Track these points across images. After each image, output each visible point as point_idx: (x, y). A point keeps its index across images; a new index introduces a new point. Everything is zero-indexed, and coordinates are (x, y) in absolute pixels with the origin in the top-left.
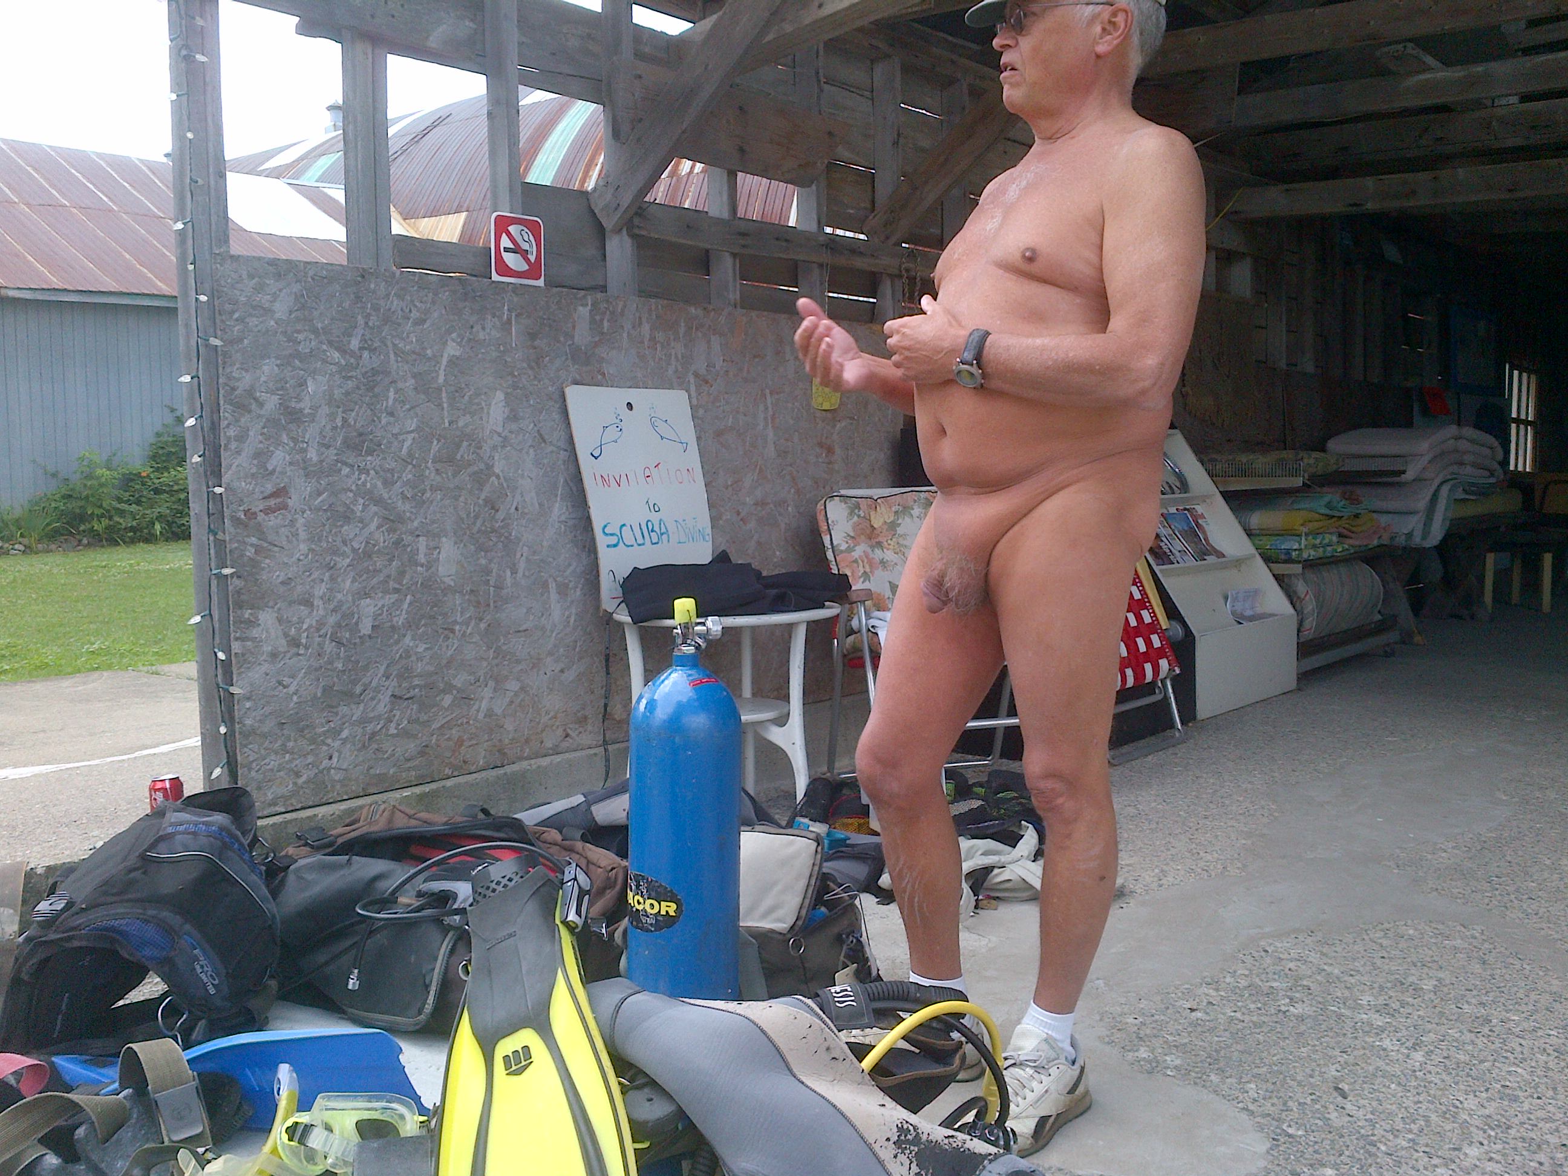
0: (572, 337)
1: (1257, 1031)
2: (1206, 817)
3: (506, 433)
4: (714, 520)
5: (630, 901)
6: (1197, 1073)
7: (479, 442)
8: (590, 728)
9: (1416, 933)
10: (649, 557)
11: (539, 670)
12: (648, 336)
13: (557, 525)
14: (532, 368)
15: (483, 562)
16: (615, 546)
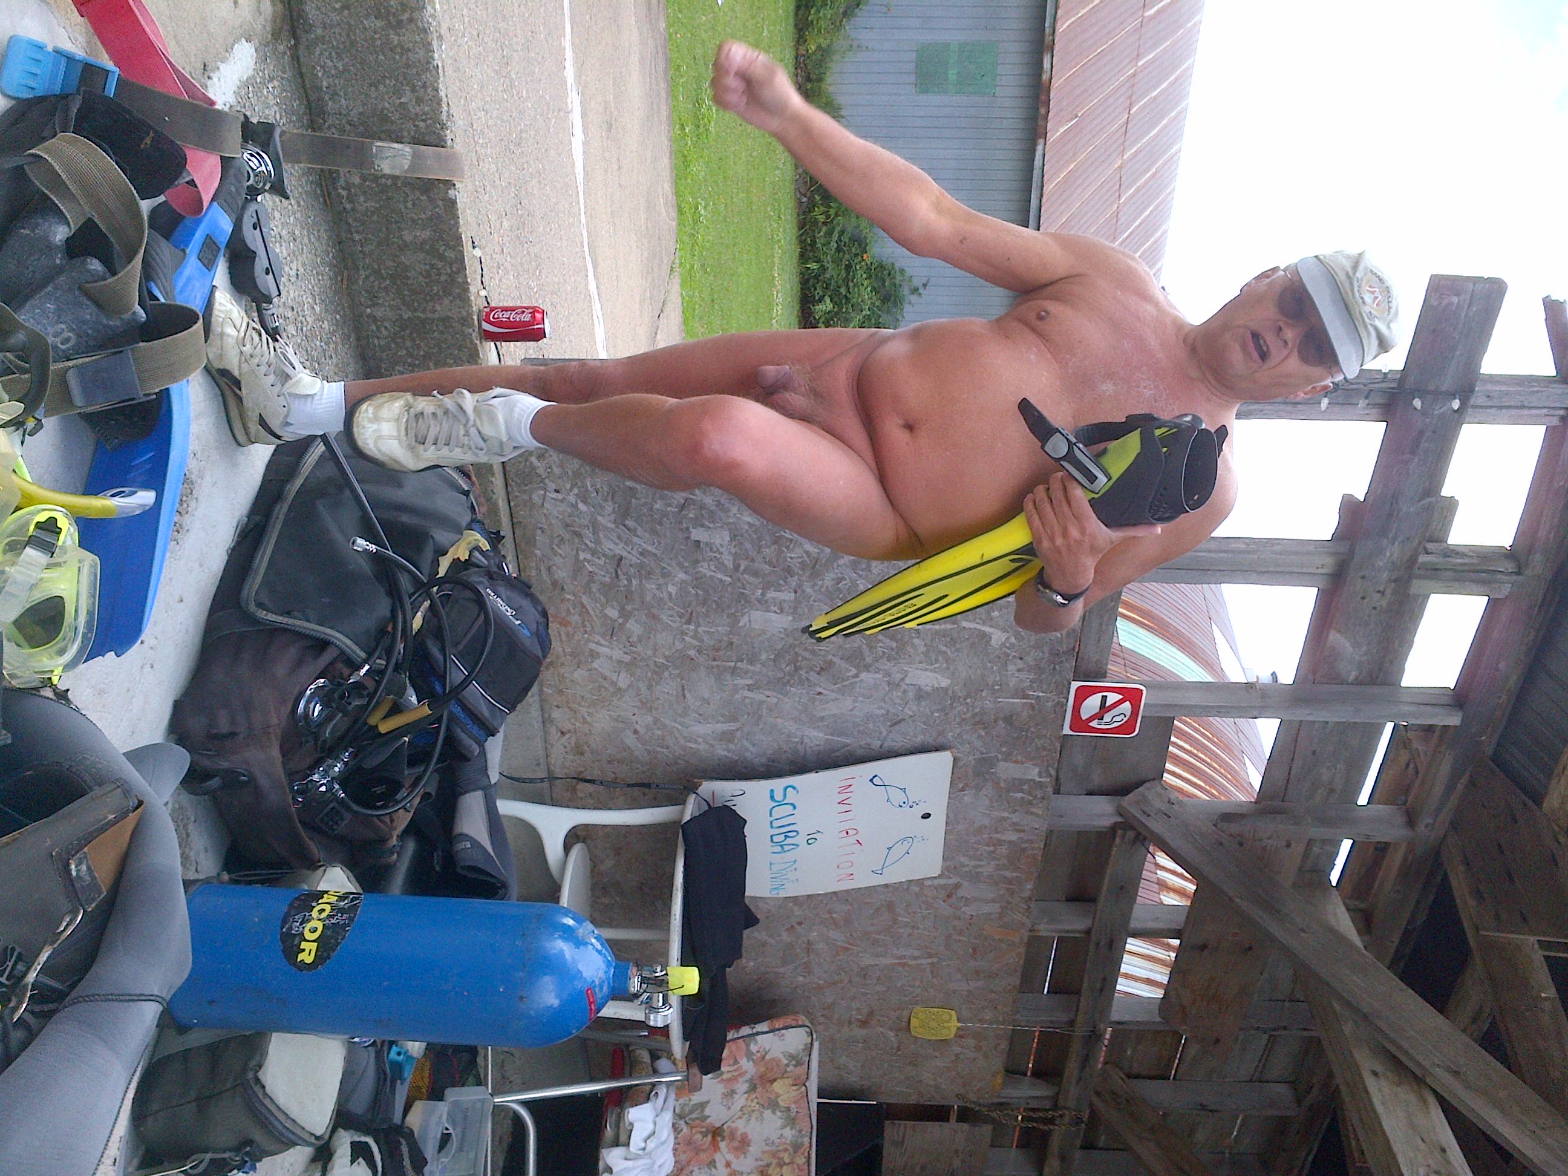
0: (1005, 760)
3: (904, 686)
5: (326, 898)
7: (895, 659)
8: (570, 761)
10: (756, 834)
11: (639, 708)
12: (1003, 838)
14: (973, 716)
15: (764, 657)
16: (772, 798)
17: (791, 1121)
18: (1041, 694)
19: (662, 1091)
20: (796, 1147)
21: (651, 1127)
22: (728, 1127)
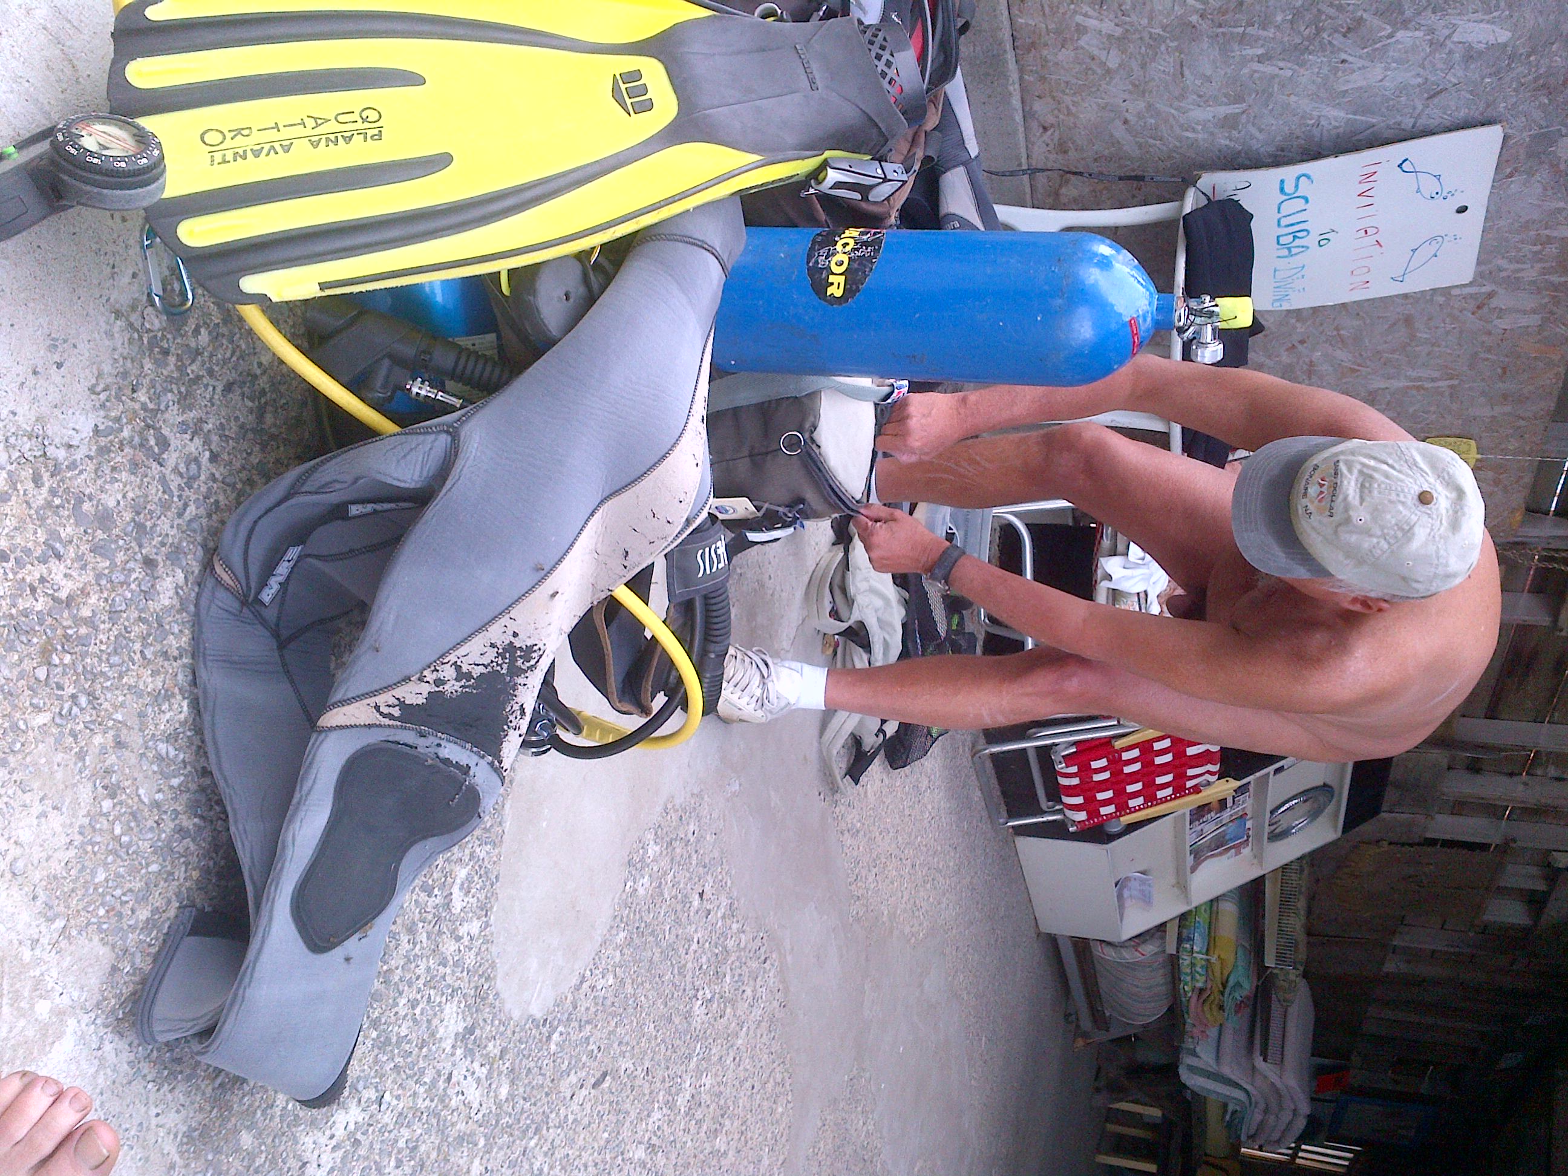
1: (676, 971)
2: (914, 866)
3: (1449, 46)
4: (1298, 313)
5: (847, 233)
6: (628, 916)
7: (1443, 10)
8: (1053, 157)
9: (778, 1116)
10: (1262, 232)
11: (1130, 92)
12: (1555, 235)
13: (1315, 114)
14: (1536, 80)
15: (1279, 18)
16: (1282, 190)
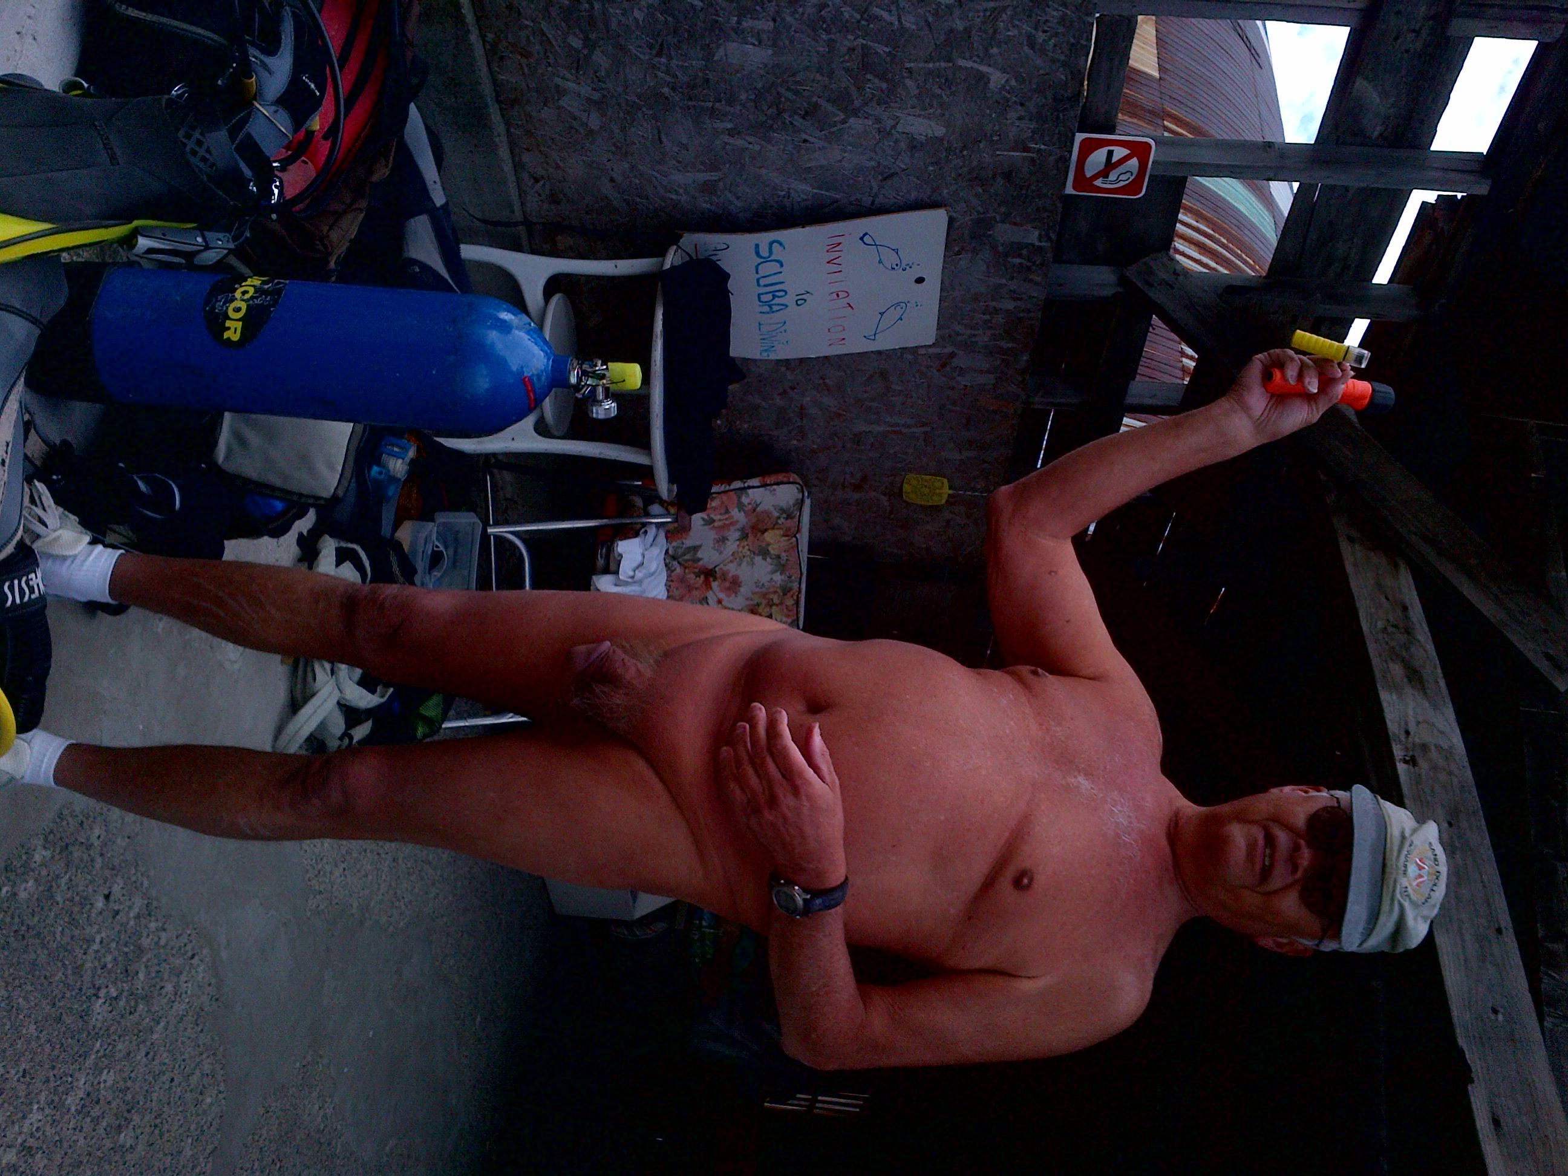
0: (1003, 221)
5: (249, 282)
7: (885, 102)
8: (546, 207)
11: (613, 153)
13: (785, 186)
14: (970, 171)
15: (743, 97)
16: (758, 254)
17: (782, 567)
18: (1043, 147)
19: (652, 531)
20: (786, 591)
21: (639, 558)
22: (721, 569)
